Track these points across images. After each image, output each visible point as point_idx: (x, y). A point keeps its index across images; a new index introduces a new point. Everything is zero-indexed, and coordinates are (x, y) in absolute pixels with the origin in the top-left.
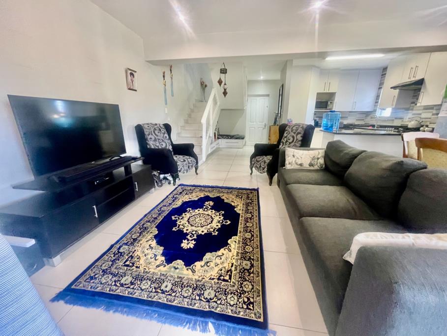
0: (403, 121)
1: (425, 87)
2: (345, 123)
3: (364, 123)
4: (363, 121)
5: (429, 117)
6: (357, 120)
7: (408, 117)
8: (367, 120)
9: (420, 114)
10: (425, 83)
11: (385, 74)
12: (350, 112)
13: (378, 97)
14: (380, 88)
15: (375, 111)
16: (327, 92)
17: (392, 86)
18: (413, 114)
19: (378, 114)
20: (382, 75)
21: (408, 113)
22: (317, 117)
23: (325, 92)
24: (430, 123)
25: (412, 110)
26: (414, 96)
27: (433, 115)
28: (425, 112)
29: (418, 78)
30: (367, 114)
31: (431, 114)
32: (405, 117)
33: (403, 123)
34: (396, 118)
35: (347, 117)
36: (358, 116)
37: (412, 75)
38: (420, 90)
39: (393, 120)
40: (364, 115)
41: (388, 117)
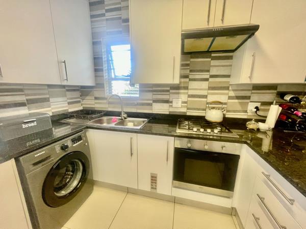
0: (171, 106)
7: (180, 100)
32: (175, 101)
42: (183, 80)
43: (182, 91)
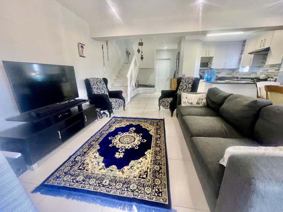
0: (256, 75)
1: (271, 53)
2: (219, 76)
3: (231, 76)
4: (231, 75)
5: (273, 72)
6: (227, 74)
7: (260, 72)
8: (233, 74)
9: (268, 70)
10: (270, 50)
11: (245, 45)
12: (223, 69)
13: (240, 59)
14: (242, 54)
15: (238, 68)
16: (208, 56)
17: (249, 52)
18: (263, 70)
19: (240, 70)
20: (243, 45)
21: (260, 69)
22: (201, 73)
23: (206, 56)
24: (274, 76)
25: (262, 67)
26: (263, 58)
27: (276, 70)
28: (271, 69)
29: (266, 47)
30: (233, 70)
31: (275, 70)
32: (258, 72)
33: (256, 76)
34: (252, 73)
35: (220, 73)
36: (228, 72)
37: (262, 46)
38: (267, 54)
39: (250, 74)
40: (232, 71)
41: (247, 72)
42: (262, 64)
43: (261, 68)
